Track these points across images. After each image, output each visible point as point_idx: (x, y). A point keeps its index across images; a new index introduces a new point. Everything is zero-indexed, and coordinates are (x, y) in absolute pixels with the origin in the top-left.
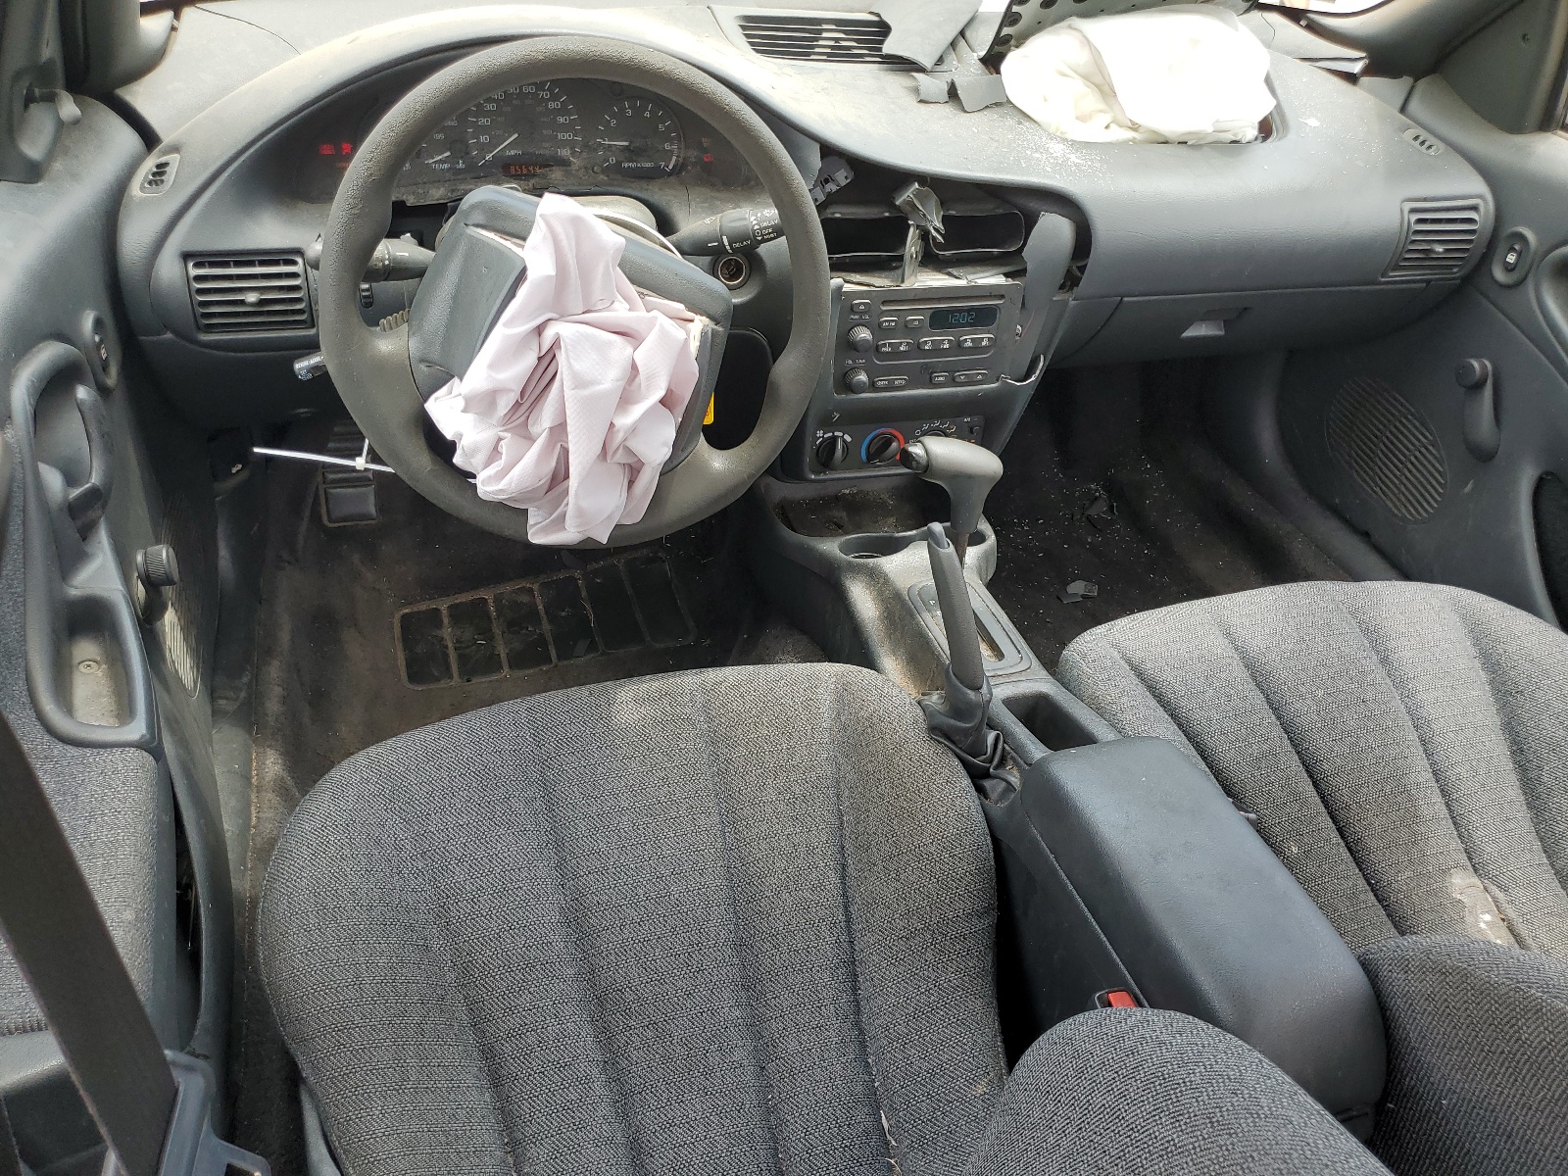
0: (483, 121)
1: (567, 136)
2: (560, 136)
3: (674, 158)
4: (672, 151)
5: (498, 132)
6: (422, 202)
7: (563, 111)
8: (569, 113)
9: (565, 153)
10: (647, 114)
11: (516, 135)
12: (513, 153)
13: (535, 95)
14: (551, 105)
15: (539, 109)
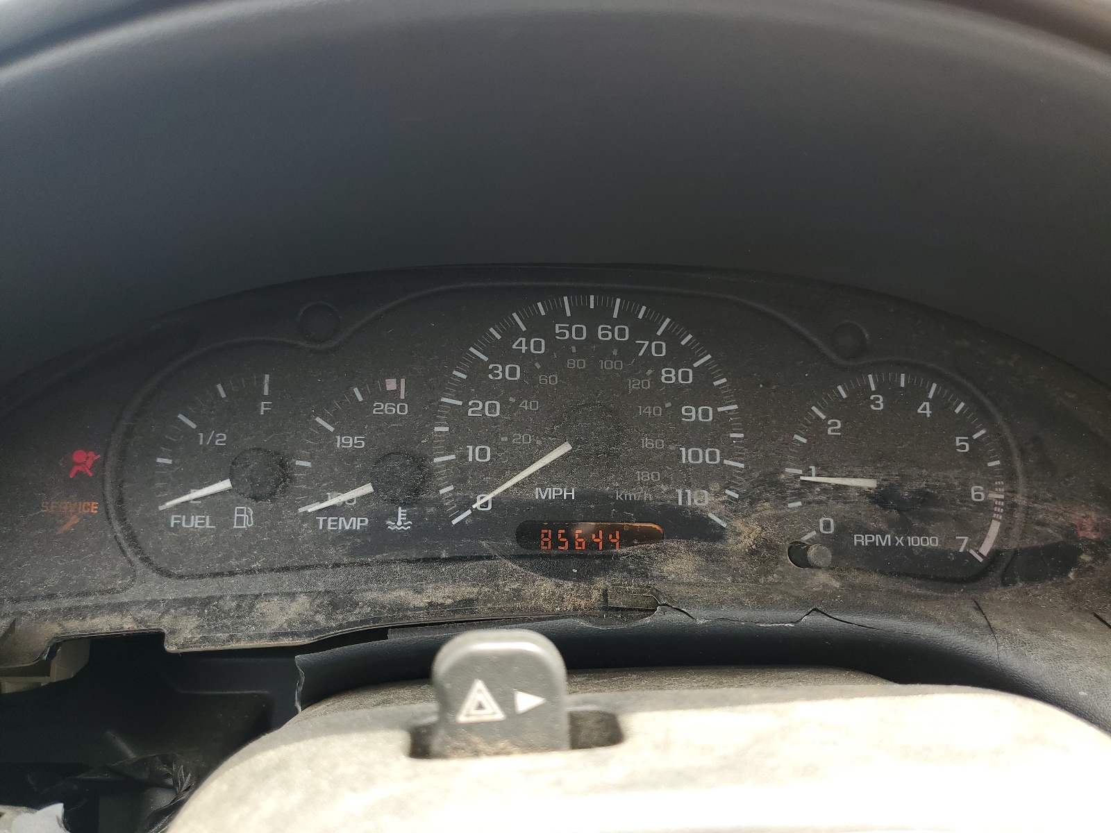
0: (480, 408)
1: (704, 456)
2: (686, 455)
3: (995, 528)
4: (986, 506)
5: (520, 438)
6: (221, 641)
7: (701, 392)
8: (716, 398)
9: (700, 499)
10: (925, 409)
11: (565, 448)
12: (551, 493)
13: (628, 350)
14: (671, 376)
15: (634, 385)
